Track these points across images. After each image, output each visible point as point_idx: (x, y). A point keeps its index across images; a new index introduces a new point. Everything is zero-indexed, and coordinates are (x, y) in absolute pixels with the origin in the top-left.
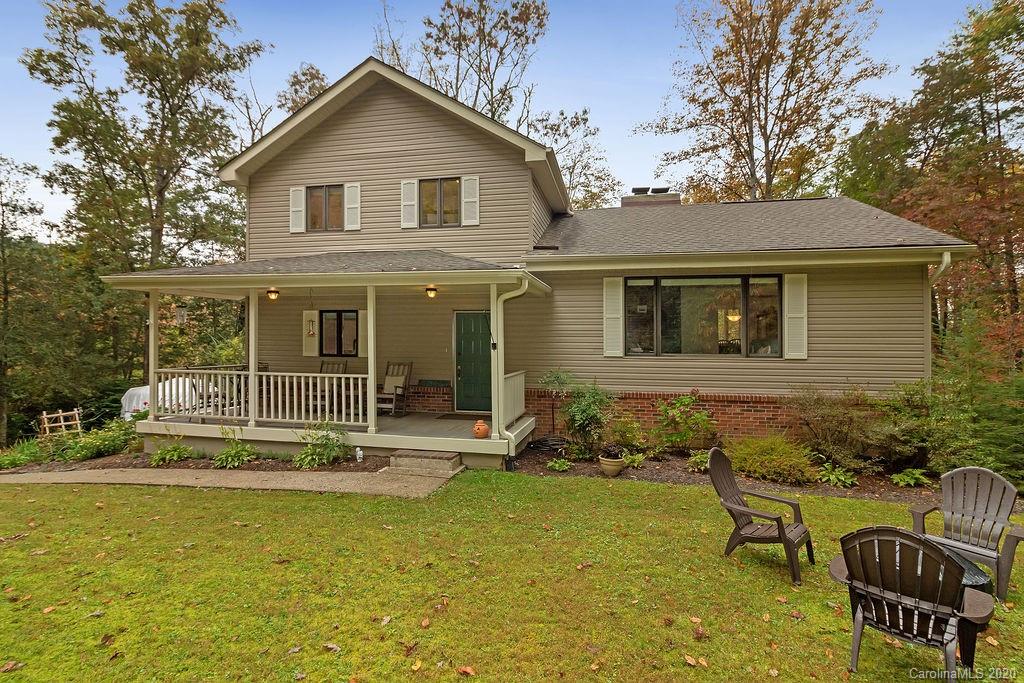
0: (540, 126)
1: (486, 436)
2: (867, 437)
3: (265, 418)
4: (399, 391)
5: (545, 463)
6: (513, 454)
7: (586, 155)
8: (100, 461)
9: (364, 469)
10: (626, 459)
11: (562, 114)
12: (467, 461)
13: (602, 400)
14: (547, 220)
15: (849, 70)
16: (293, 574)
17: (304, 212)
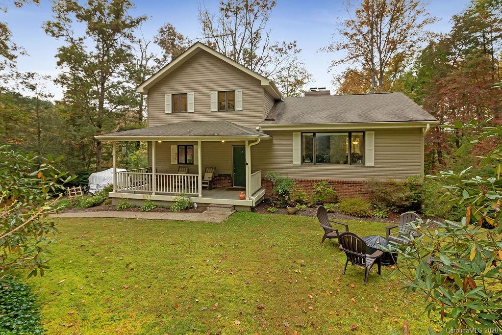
0: (274, 49)
1: (244, 198)
2: (392, 198)
3: (158, 191)
4: (210, 179)
5: (267, 209)
6: (254, 205)
7: (295, 62)
8: (95, 208)
9: (198, 212)
10: (298, 206)
11: (284, 43)
12: (236, 208)
13: (289, 183)
14: (272, 104)
15: (419, 20)
16: (178, 248)
17: (171, 104)
